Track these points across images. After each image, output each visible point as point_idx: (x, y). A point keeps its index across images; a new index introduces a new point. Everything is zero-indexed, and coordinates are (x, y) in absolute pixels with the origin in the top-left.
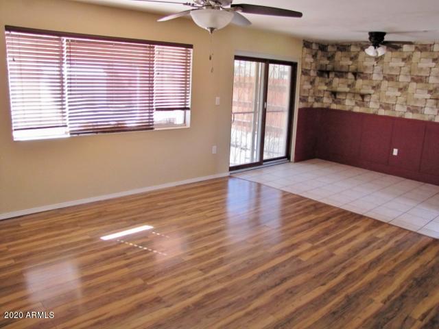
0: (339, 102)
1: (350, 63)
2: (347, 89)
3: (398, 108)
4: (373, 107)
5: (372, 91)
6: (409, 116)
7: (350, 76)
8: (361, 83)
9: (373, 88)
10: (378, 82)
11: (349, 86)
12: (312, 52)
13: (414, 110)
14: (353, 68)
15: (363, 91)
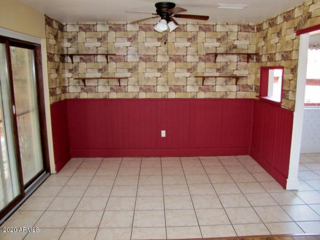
0: (90, 90)
1: (99, 44)
2: (99, 75)
3: (159, 89)
4: (132, 91)
5: (129, 74)
6: (172, 95)
7: (101, 59)
8: (115, 66)
9: (130, 70)
10: (134, 64)
11: (100, 70)
12: (53, 32)
13: (177, 89)
14: (102, 50)
15: (118, 75)
